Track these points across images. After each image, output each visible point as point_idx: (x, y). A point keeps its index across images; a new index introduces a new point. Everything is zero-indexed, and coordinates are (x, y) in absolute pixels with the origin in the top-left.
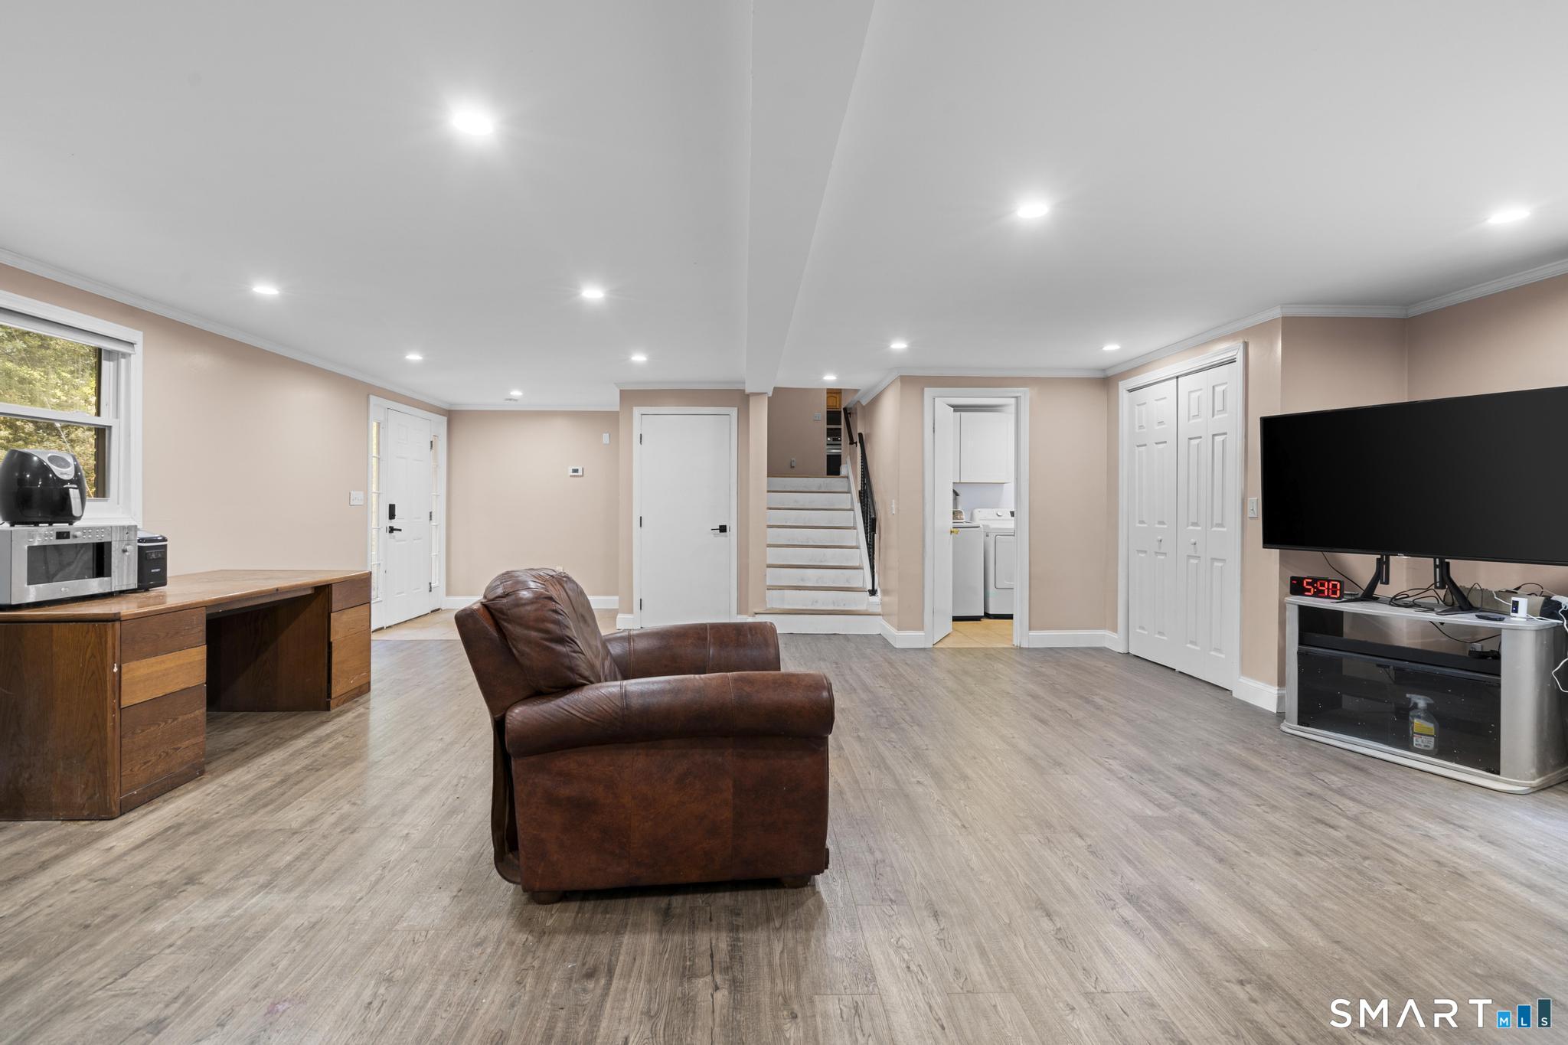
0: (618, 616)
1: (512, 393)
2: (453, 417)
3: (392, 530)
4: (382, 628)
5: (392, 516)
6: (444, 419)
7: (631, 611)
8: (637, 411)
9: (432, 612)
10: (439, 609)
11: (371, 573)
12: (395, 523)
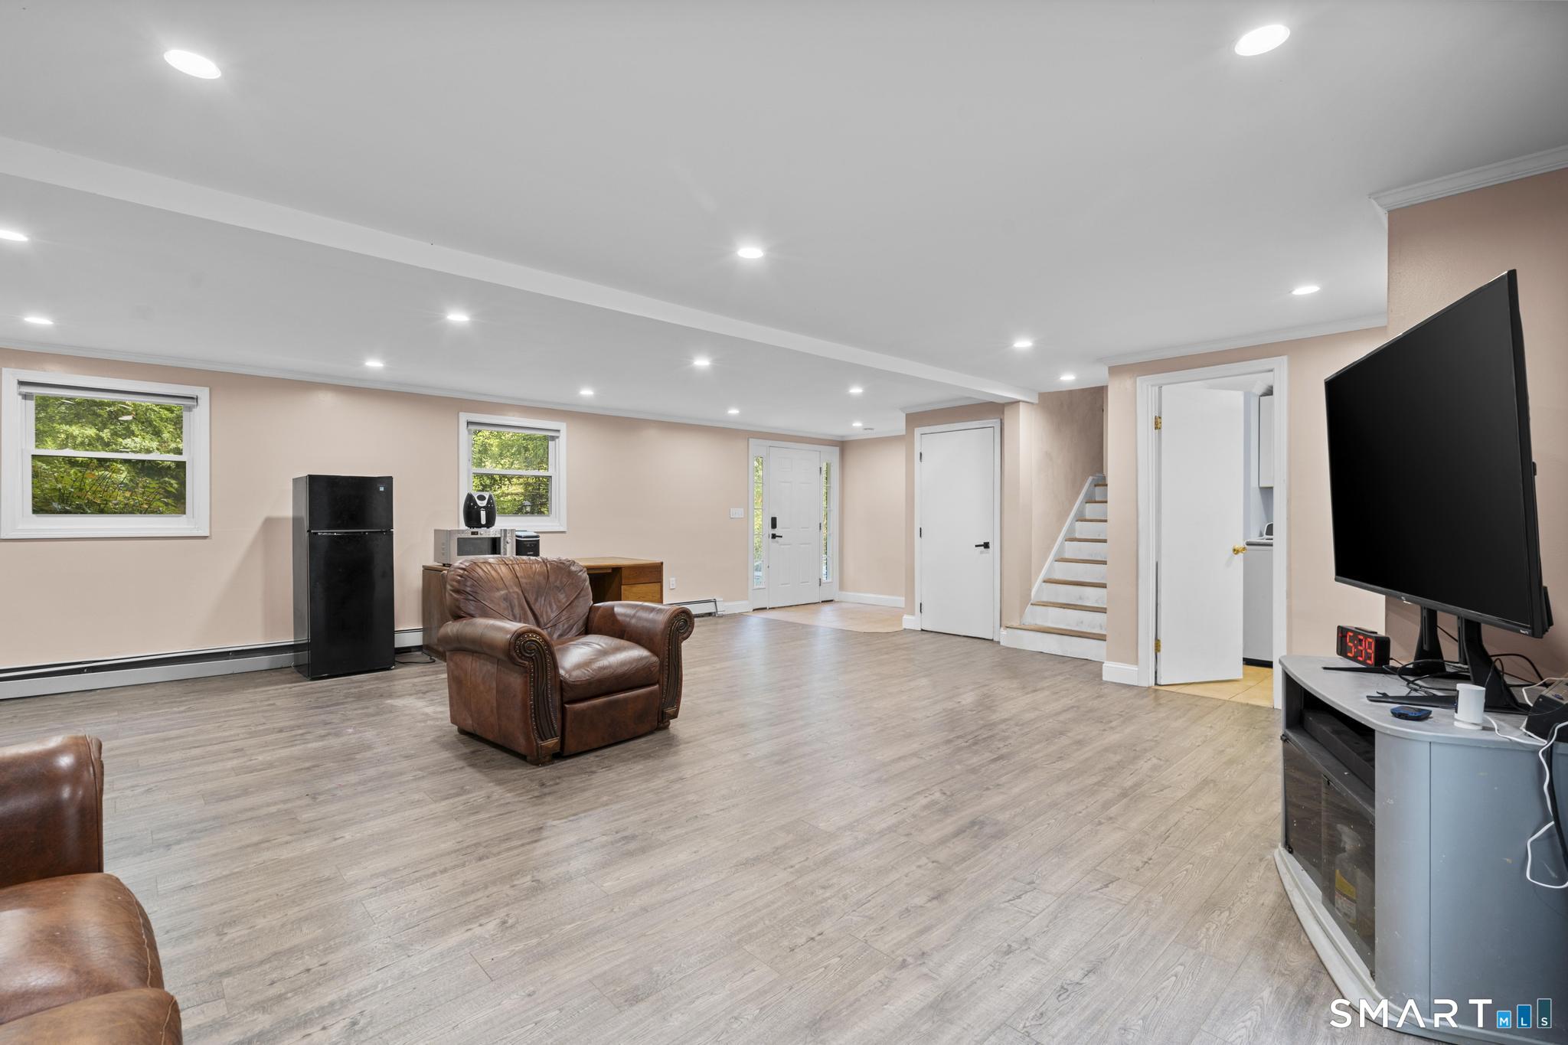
0: (904, 617)
1: (854, 425)
2: (843, 446)
3: (774, 536)
4: (765, 608)
5: (774, 525)
6: (837, 449)
7: (913, 614)
8: (918, 431)
9: (822, 602)
10: (832, 601)
11: (662, 563)
12: (777, 532)
